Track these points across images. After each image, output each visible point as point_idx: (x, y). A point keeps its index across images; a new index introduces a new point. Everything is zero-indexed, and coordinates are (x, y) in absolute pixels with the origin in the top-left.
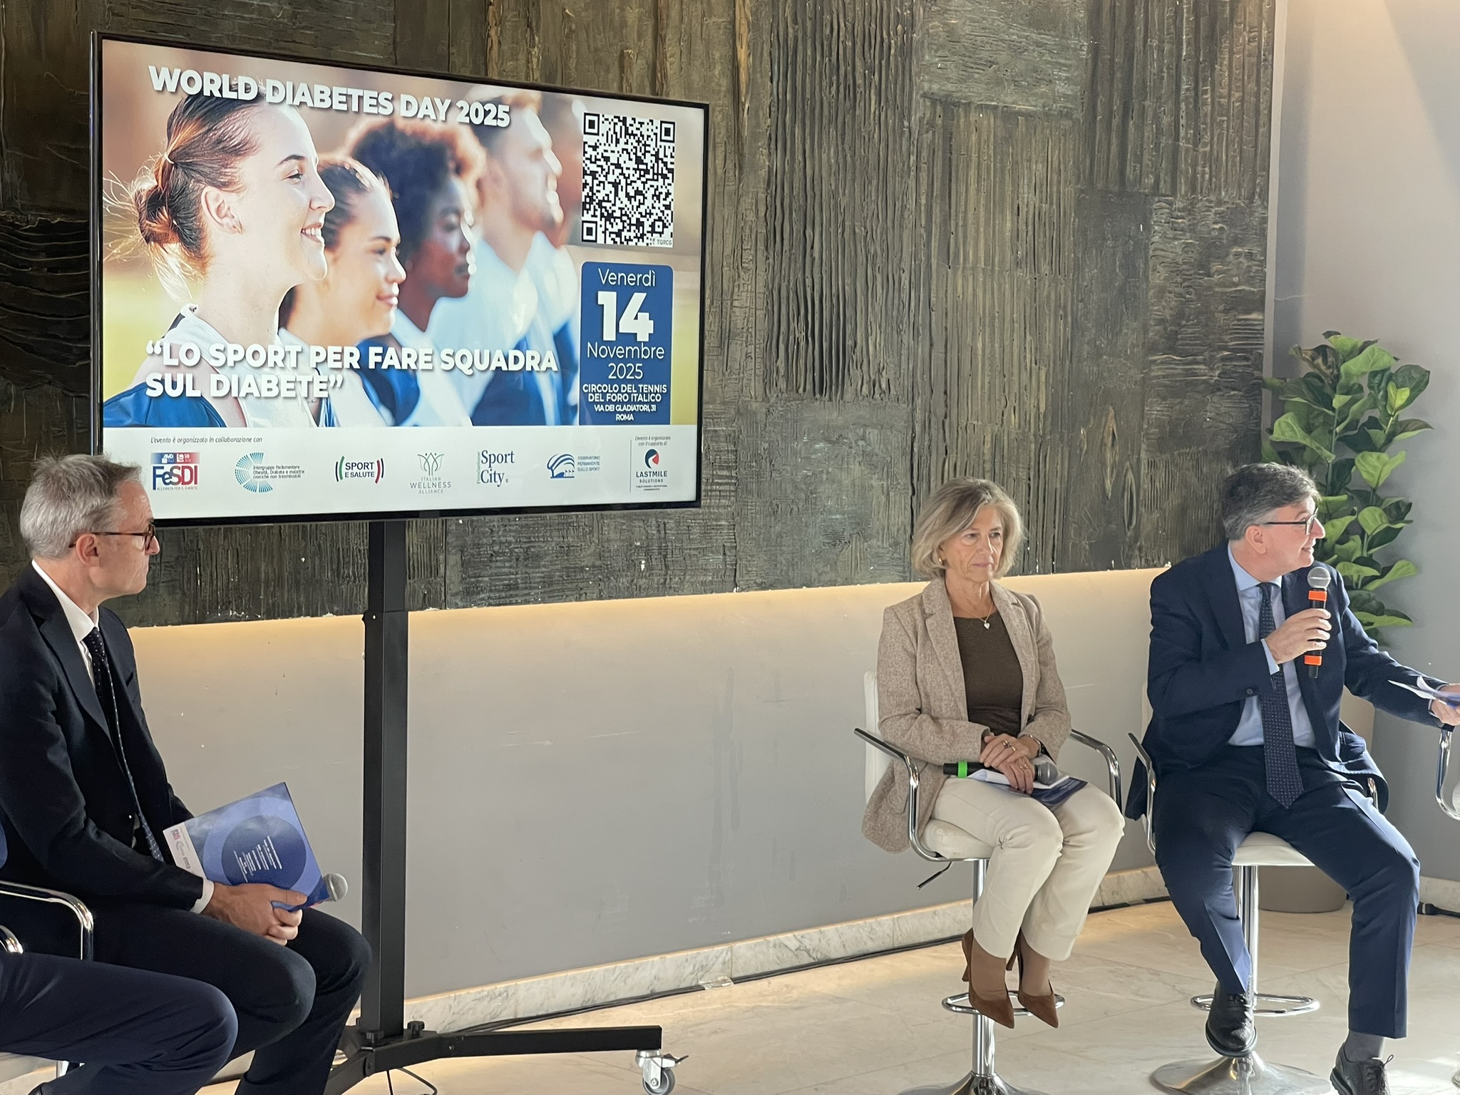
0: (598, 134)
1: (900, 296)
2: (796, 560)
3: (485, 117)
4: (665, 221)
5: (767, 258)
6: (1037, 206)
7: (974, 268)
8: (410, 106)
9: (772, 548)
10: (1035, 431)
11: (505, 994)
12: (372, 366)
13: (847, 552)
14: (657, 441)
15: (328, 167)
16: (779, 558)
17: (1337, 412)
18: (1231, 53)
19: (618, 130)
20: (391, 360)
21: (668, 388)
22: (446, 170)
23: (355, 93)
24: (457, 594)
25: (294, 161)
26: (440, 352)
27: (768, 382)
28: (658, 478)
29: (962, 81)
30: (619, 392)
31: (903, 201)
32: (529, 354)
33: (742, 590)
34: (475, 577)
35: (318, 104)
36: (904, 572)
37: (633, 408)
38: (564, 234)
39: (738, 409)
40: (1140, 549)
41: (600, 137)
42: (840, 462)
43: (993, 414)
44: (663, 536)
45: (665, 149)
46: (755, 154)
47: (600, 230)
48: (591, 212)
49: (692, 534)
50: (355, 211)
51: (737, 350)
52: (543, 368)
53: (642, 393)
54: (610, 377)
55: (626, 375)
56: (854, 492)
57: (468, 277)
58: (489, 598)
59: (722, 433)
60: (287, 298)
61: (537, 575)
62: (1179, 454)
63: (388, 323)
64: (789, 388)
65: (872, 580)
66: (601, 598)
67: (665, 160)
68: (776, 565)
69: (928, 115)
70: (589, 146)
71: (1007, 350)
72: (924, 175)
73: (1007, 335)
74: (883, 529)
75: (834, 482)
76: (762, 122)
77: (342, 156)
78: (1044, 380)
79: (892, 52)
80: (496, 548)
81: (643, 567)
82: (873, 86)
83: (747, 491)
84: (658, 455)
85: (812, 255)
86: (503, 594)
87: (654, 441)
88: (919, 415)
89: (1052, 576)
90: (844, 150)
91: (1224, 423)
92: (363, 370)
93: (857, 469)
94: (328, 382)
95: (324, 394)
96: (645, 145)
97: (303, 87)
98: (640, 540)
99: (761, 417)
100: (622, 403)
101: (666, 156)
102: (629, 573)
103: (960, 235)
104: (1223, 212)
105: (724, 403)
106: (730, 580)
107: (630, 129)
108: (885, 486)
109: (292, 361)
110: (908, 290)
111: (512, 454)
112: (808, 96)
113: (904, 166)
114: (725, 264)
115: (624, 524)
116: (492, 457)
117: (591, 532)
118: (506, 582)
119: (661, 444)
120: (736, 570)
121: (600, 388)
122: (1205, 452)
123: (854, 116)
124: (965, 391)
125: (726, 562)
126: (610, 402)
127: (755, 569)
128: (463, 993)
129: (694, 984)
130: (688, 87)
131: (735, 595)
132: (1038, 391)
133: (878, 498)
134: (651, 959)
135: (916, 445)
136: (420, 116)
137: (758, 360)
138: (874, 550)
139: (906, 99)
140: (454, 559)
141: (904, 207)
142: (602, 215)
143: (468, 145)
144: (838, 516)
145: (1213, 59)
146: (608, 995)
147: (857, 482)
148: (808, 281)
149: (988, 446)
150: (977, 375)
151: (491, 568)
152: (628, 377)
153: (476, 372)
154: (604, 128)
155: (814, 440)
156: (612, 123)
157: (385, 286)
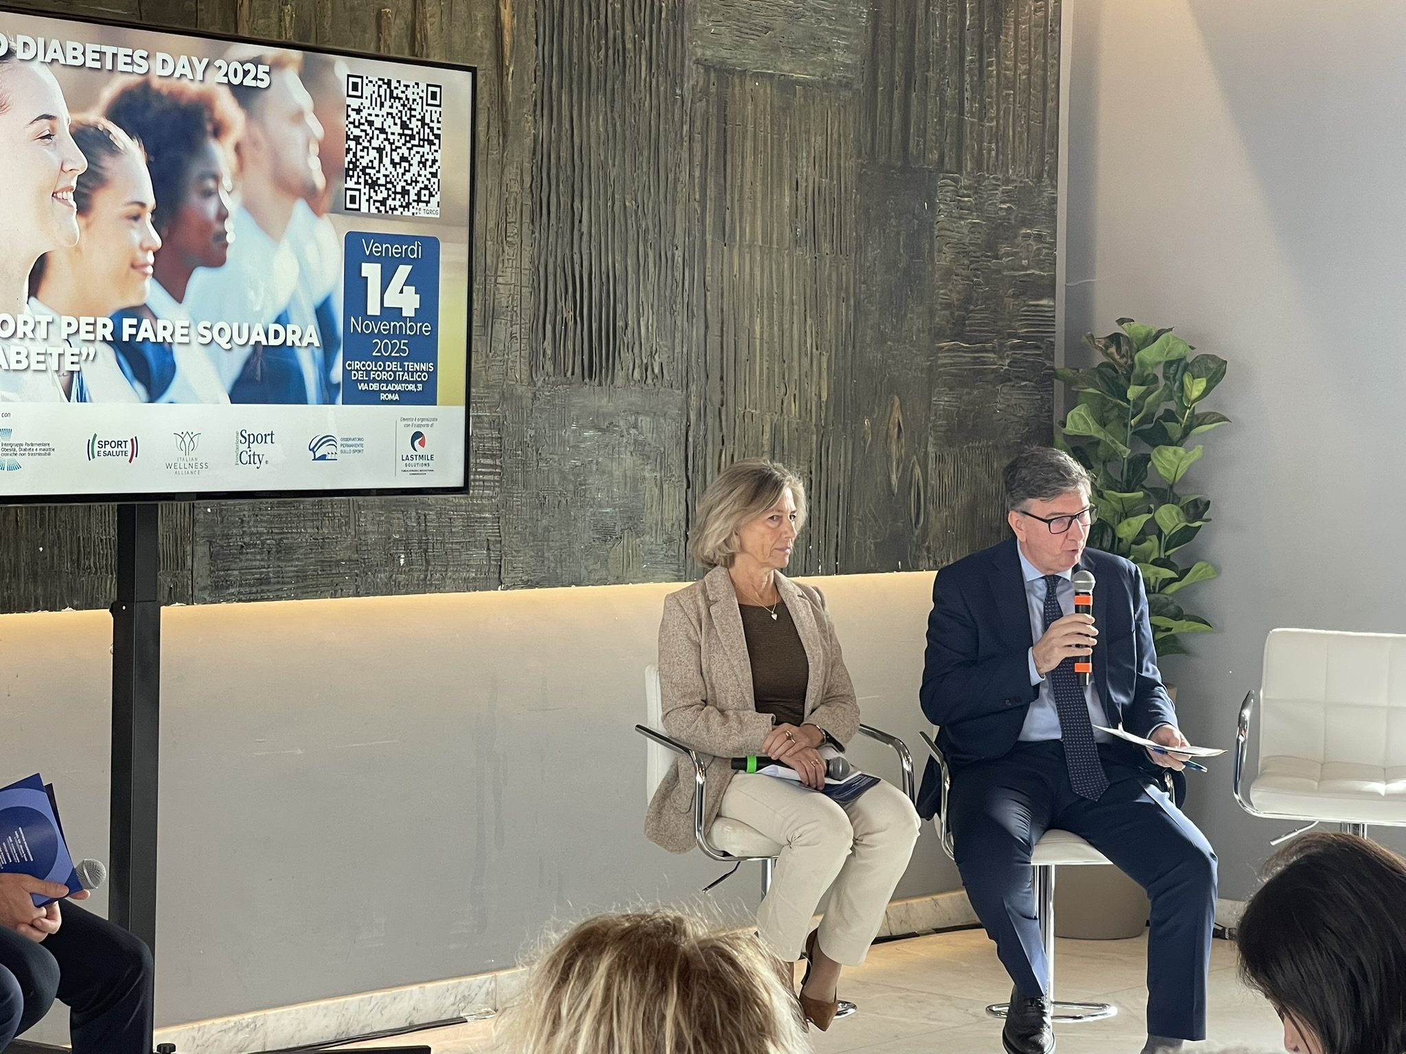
0: (361, 97)
1: (673, 276)
2: (564, 556)
3: (243, 78)
4: (432, 190)
5: (533, 232)
6: (816, 180)
7: (751, 246)
8: (165, 64)
9: (540, 543)
10: (816, 422)
11: (253, 1026)
12: (126, 338)
13: (618, 548)
14: (424, 423)
15: (80, 127)
16: (546, 554)
17: (1131, 403)
18: (1017, 23)
19: (382, 93)
20: (145, 332)
21: (435, 366)
22: (204, 133)
23: (109, 50)
24: (205, 588)
25: (45, 121)
26: (197, 324)
27: (533, 366)
28: (424, 462)
29: (737, 47)
30: (384, 370)
31: (676, 174)
32: (290, 328)
33: (508, 588)
34: (224, 570)
35: (71, 62)
36: (679, 571)
37: (398, 387)
38: (327, 202)
39: (503, 392)
40: (928, 549)
41: (363, 100)
42: (611, 452)
43: (772, 403)
44: (423, 528)
45: (431, 114)
46: (520, 121)
47: (364, 198)
48: (355, 179)
49: (455, 527)
50: (108, 174)
51: (501, 329)
52: (305, 344)
53: (408, 372)
54: (374, 354)
55: (391, 353)
56: (626, 484)
57: (226, 245)
58: (239, 593)
59: (486, 419)
60: (37, 265)
61: (290, 569)
62: (968, 447)
63: (143, 293)
64: (557, 372)
65: (645, 579)
66: (357, 595)
67: (431, 125)
68: (543, 562)
69: (701, 83)
70: (353, 110)
71: (787, 334)
72: (697, 147)
73: (787, 317)
74: (657, 524)
75: (604, 472)
76: (527, 87)
77: (95, 117)
78: (825, 367)
79: (663, 15)
80: (247, 539)
81: (402, 561)
82: (643, 50)
83: (512, 481)
84: (424, 439)
85: (580, 230)
86: (254, 590)
87: (420, 423)
88: (694, 402)
89: (835, 577)
90: (613, 118)
91: (1015, 415)
92: (116, 343)
93: (628, 460)
94: (80, 354)
95: (76, 368)
96: (411, 109)
97: (54, 44)
98: (399, 532)
99: (527, 402)
100: (387, 382)
101: (432, 121)
102: (387, 568)
103: (737, 210)
104: (1010, 191)
105: (487, 387)
106: (494, 578)
107: (395, 92)
108: (658, 477)
109: (42, 332)
110: (681, 268)
111: (272, 434)
112: (575, 60)
113: (676, 135)
114: (488, 238)
115: (382, 515)
116: (252, 437)
117: (347, 523)
118: (258, 576)
119: (428, 425)
120: (500, 566)
121: (364, 366)
122: (996, 447)
123: (624, 82)
124: (743, 377)
125: (490, 557)
126: (374, 381)
127: (520, 565)
128: (208, 1023)
129: (455, 1017)
130: (449, 49)
131: (498, 595)
132: (820, 378)
133: (651, 491)
134: (409, 989)
135: (691, 434)
136: (177, 75)
137: (524, 341)
138: (646, 548)
139: (678, 65)
140: (202, 550)
141: (676, 180)
142: (366, 181)
143: (227, 106)
144: (608, 510)
145: (997, 30)
146: (363, 1027)
147: (628, 473)
148: (577, 257)
149: (767, 436)
150: (755, 361)
151: (241, 561)
152: (393, 354)
153: (234, 345)
154: (368, 91)
155: (583, 427)
156: (376, 86)
157: (140, 254)
